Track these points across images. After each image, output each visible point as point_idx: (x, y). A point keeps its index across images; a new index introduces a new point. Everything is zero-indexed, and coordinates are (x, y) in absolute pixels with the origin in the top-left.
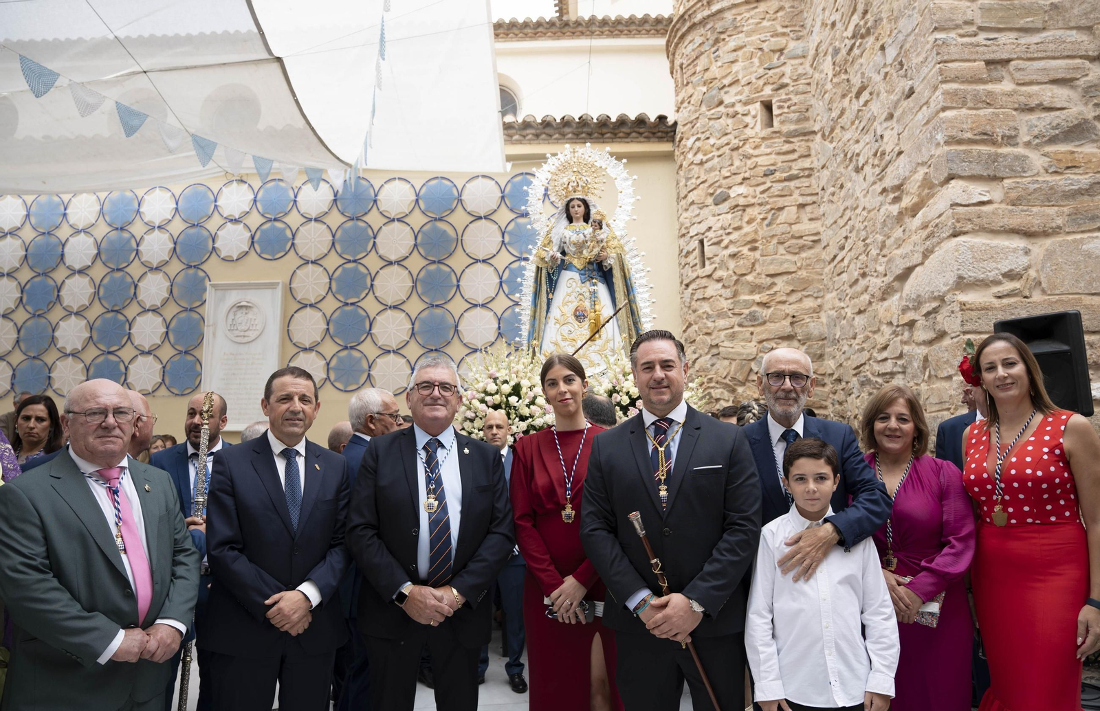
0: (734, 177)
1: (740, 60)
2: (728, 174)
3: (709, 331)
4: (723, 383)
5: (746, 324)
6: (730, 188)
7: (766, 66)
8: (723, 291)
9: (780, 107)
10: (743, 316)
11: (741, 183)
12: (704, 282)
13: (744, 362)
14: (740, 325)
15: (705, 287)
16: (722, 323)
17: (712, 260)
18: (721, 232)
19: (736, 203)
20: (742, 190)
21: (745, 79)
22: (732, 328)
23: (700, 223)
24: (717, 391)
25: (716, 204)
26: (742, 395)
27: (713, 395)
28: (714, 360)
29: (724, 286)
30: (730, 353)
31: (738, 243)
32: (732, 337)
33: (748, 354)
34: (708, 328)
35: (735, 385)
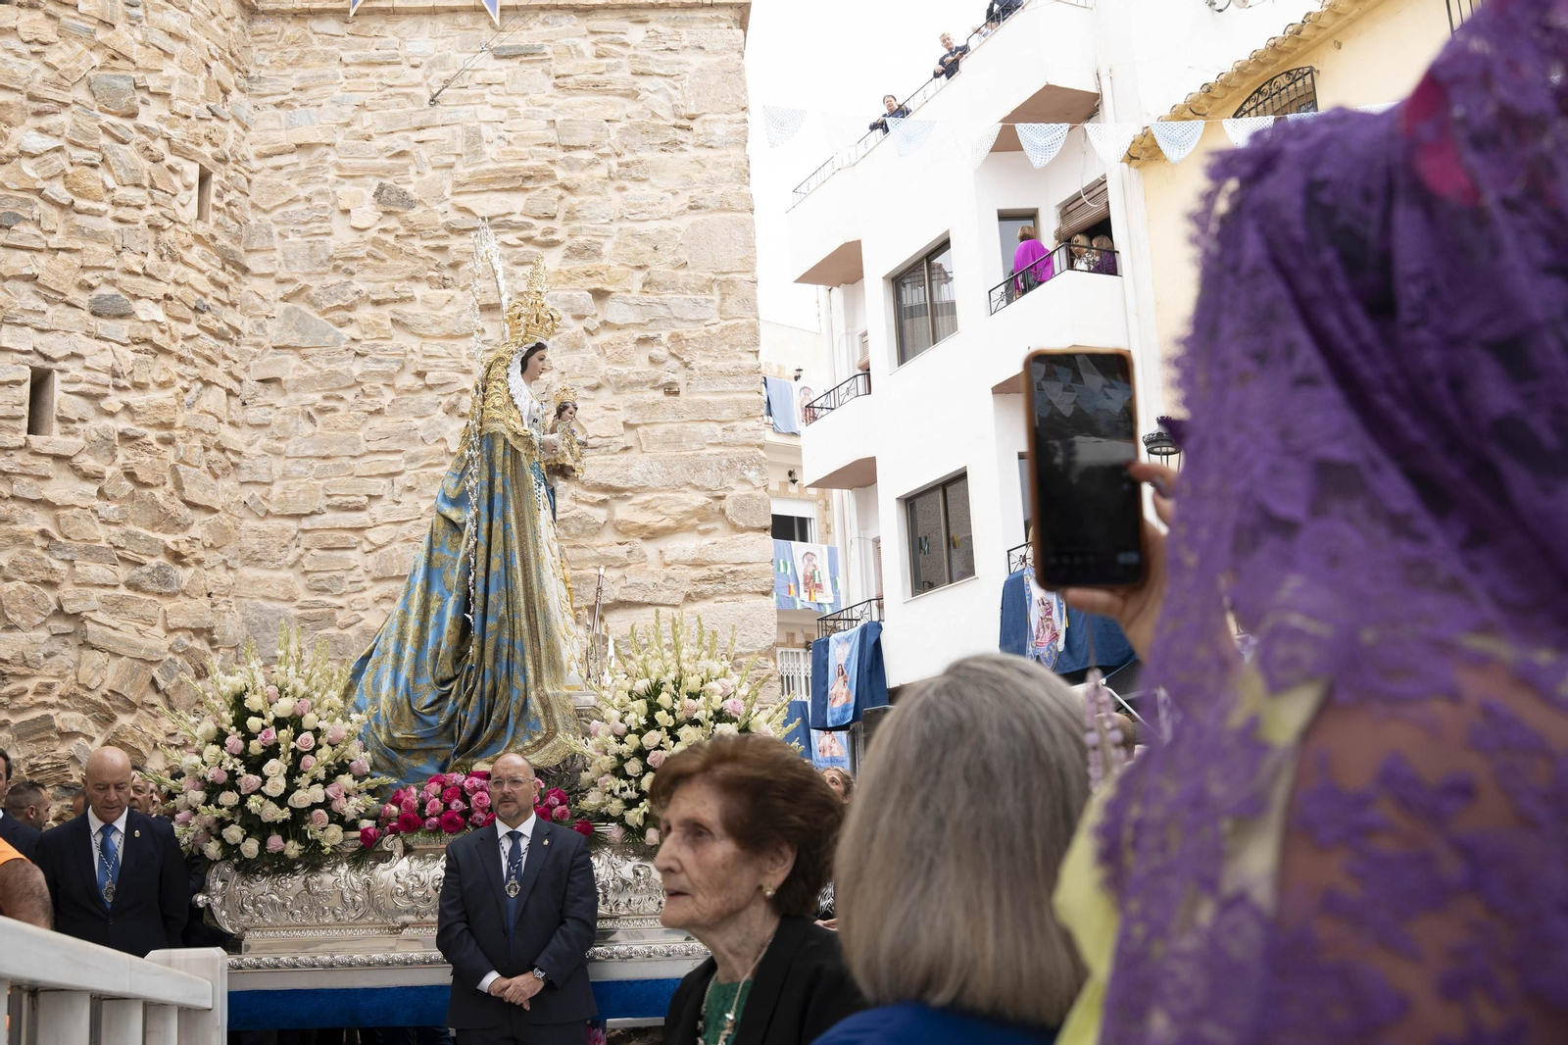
0: (143, 279)
1: (176, 60)
2: (139, 270)
3: (56, 579)
4: (89, 701)
5: (151, 587)
6: (136, 297)
7: (211, 104)
8: (98, 504)
9: (219, 196)
10: (145, 570)
11: (157, 301)
12: (46, 466)
13: (137, 664)
14: (132, 585)
15: (46, 478)
16: (96, 570)
17: (72, 427)
18: (106, 378)
19: (148, 336)
20: (159, 314)
21: (182, 103)
22: (115, 586)
23: (42, 331)
24: (64, 715)
25: (94, 313)
26: (131, 732)
27: (57, 723)
28: (56, 645)
29: (101, 493)
30: (110, 637)
31: (143, 417)
32: (116, 606)
33: (150, 650)
34: (52, 570)
35: (117, 708)
